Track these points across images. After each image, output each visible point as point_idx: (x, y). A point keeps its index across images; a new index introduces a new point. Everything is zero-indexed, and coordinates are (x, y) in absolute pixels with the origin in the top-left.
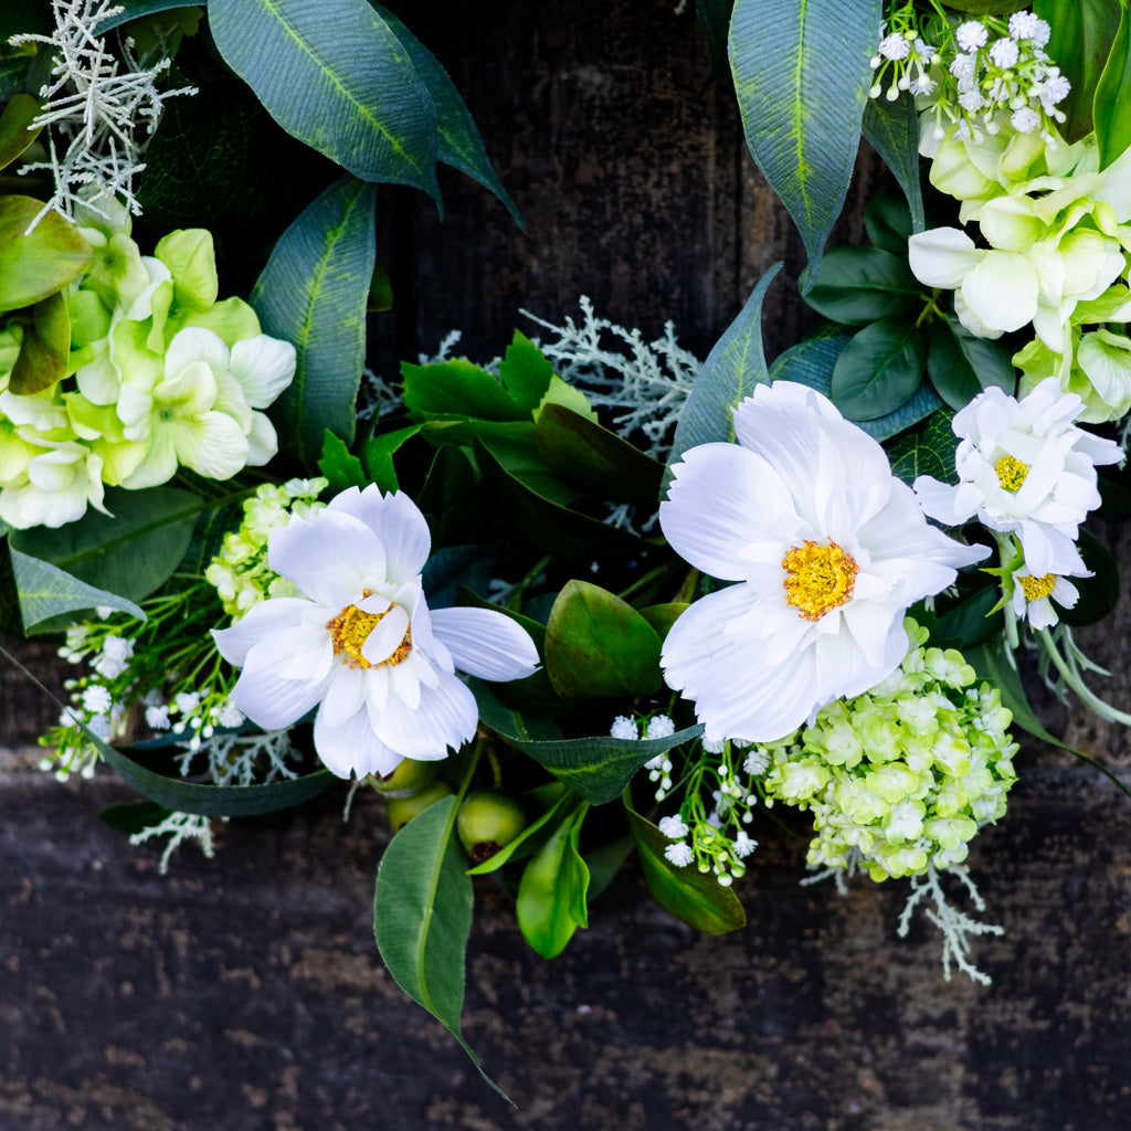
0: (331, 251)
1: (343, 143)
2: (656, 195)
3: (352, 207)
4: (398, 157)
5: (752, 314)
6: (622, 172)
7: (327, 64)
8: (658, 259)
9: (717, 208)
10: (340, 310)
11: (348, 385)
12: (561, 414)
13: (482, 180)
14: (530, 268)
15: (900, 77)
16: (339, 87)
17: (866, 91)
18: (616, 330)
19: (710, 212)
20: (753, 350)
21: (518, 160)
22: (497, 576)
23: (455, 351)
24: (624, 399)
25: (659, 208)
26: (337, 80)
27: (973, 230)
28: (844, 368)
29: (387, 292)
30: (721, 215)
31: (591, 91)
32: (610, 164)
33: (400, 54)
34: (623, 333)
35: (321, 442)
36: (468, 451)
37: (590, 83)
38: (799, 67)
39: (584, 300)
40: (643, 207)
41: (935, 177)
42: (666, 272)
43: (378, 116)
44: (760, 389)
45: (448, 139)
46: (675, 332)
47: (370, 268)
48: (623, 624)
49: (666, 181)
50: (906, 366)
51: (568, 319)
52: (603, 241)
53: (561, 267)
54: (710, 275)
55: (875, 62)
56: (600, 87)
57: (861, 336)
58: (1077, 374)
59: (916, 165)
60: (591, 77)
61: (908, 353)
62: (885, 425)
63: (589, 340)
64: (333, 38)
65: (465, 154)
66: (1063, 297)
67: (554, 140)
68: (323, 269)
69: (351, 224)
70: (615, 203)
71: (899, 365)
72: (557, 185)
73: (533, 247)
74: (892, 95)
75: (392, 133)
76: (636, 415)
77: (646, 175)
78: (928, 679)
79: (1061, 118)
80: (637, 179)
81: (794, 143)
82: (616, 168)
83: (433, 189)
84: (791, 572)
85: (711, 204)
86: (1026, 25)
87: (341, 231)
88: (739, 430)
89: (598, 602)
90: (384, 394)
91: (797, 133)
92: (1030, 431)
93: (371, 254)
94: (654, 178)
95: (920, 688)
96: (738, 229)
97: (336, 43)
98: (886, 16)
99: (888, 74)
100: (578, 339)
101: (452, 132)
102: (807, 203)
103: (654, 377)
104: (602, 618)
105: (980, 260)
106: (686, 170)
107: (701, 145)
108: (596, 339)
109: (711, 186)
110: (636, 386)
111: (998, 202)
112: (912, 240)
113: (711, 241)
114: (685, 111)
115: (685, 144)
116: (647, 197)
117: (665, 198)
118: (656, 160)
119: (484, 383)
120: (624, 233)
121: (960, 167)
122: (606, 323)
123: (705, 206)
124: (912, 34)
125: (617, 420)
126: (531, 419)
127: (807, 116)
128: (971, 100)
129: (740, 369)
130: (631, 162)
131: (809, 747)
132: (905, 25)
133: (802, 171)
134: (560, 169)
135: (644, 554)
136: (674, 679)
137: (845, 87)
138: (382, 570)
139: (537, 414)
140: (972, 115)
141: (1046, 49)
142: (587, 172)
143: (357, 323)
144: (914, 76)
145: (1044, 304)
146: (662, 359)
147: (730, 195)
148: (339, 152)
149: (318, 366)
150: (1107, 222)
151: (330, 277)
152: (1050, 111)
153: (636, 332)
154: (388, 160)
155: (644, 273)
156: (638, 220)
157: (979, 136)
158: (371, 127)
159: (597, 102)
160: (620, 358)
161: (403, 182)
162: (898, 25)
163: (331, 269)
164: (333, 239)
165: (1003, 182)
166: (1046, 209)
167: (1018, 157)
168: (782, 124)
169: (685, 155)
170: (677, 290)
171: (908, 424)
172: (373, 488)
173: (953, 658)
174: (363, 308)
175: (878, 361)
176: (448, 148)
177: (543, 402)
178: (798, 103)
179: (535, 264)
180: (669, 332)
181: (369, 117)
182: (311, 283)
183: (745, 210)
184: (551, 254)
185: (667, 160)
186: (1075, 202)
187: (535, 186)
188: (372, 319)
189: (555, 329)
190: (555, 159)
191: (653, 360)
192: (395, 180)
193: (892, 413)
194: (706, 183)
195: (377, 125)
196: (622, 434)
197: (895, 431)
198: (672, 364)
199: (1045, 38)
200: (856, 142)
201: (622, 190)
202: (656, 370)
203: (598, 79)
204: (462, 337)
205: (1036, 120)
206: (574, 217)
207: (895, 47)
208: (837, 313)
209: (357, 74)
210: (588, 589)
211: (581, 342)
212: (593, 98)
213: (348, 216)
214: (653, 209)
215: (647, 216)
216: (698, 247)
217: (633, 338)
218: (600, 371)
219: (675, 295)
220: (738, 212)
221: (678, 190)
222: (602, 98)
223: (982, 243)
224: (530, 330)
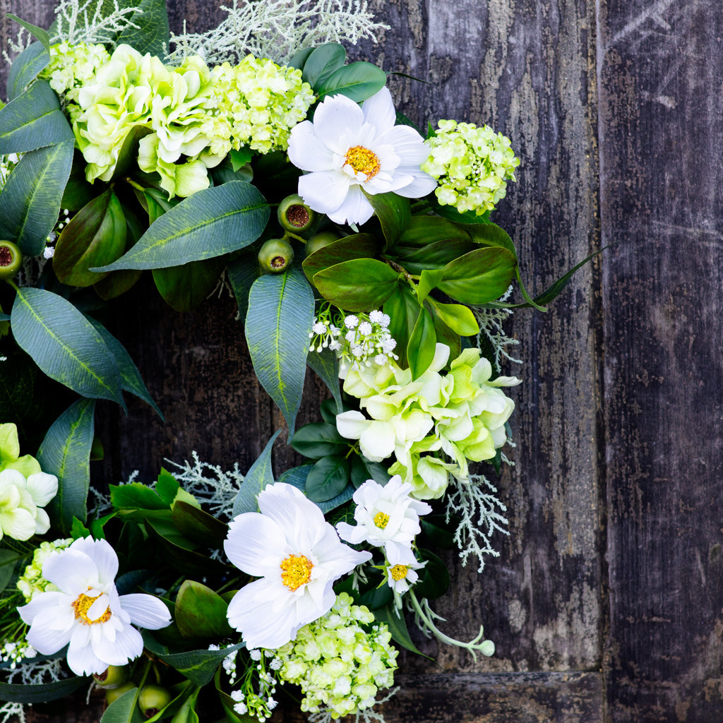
0: (73, 433)
1: (74, 380)
2: (232, 405)
3: (83, 412)
4: (101, 386)
5: (267, 454)
6: (215, 395)
7: (65, 344)
8: (234, 436)
9: (260, 411)
10: (78, 459)
11: (83, 495)
12: (184, 506)
13: (143, 397)
14: (174, 441)
15: (323, 342)
16: (71, 355)
17: (307, 348)
18: (210, 467)
19: (257, 412)
20: (267, 471)
21: (166, 391)
22: (160, 587)
23: (136, 480)
24: (216, 500)
25: (233, 412)
26: (70, 351)
27: (364, 412)
28: (311, 478)
29: (101, 451)
30: (263, 414)
31: (200, 358)
32: (210, 392)
33: (99, 339)
34: (214, 468)
35: (71, 523)
36: (142, 526)
37: (199, 354)
38: (277, 340)
39: (194, 453)
40: (226, 412)
41: (345, 388)
42: (238, 441)
43: (90, 367)
44: (268, 487)
45: (126, 378)
46: (239, 468)
47: (91, 440)
48: (211, 601)
49: (236, 399)
50: (341, 477)
51: (186, 461)
52: (208, 428)
53: (189, 441)
54: (259, 442)
55: (311, 335)
56: (204, 356)
57: (319, 463)
58: (418, 477)
59: (338, 383)
60: (200, 352)
61: (342, 470)
62: (331, 503)
63: (198, 472)
64: (68, 332)
65: (135, 386)
66: (406, 441)
67: (183, 381)
68: (69, 441)
69: (83, 420)
70: (212, 410)
71: (337, 476)
72: (185, 402)
73: (175, 433)
74: (320, 350)
75: (97, 375)
76: (222, 507)
77: (227, 396)
78: (352, 619)
79: (397, 358)
80: (223, 398)
81: (276, 373)
82: (212, 393)
83: (121, 401)
84: (284, 570)
85: (257, 409)
86: (376, 316)
87: (78, 424)
88: (261, 508)
89: (199, 590)
90: (103, 501)
91: (278, 368)
92: (390, 501)
93: (92, 433)
94: (231, 397)
95: (348, 624)
96: (272, 421)
97: (69, 335)
98: (316, 315)
99: (317, 340)
100: (192, 471)
101: (128, 376)
102: (285, 401)
103: (229, 488)
104: (201, 598)
105: (369, 425)
106: (245, 393)
107: (252, 381)
108: (200, 471)
109: (257, 401)
110: (221, 493)
111: (374, 398)
112: (338, 417)
113: (258, 426)
114: (244, 366)
115: (244, 381)
116: (228, 407)
117: (236, 407)
118: (231, 389)
119: (149, 493)
120: (218, 424)
121: (357, 383)
122: (206, 464)
123: (255, 410)
124: (327, 322)
125: (211, 509)
126: (169, 508)
127: (282, 360)
128: (357, 352)
129: (262, 479)
130: (219, 390)
131: (298, 654)
132: (325, 318)
133: (281, 386)
134: (186, 395)
135: (228, 573)
136: (233, 623)
137: (298, 347)
138: (96, 577)
139: (172, 506)
140: (359, 359)
141: (389, 327)
142: (199, 397)
143: (85, 465)
144: (330, 341)
145: (397, 444)
146: (233, 481)
147: (267, 405)
148: (73, 384)
149: (68, 486)
150: (423, 405)
151: (73, 444)
152: (391, 354)
153: (218, 467)
154: (96, 388)
155: (228, 442)
156: (224, 417)
157: (362, 367)
158: (87, 373)
159: (203, 363)
160: (213, 480)
161: (105, 398)
162: (322, 319)
163: (73, 441)
164: (74, 427)
165: (376, 389)
166: (396, 400)
167: (382, 377)
168: (270, 364)
169: (245, 387)
170: (244, 450)
171: (342, 503)
172: (90, 537)
173: (364, 610)
174: (88, 458)
175: (327, 474)
176: (126, 383)
177: (175, 500)
178: (277, 355)
179: (176, 440)
180: (236, 468)
181: (86, 368)
182: (64, 448)
183: (275, 412)
184: (183, 435)
185: (236, 389)
186: (409, 397)
187: (175, 403)
188: (92, 463)
189: (181, 467)
190: (184, 390)
191: (228, 481)
192: (101, 397)
193: (334, 498)
194: (255, 399)
195: (90, 371)
196: (215, 516)
197: (335, 506)
198: (238, 482)
199: (388, 322)
200: (304, 371)
201: (216, 403)
202: (230, 485)
203: (202, 352)
204: (139, 473)
205: (386, 359)
206: (194, 418)
207: (320, 328)
208: (309, 454)
209: (80, 348)
210: (194, 584)
211: (194, 473)
212: (201, 361)
213: (82, 416)
214: (230, 412)
215: (228, 415)
216: (252, 429)
217: (217, 469)
218: (206, 488)
219: (242, 453)
220: (271, 413)
221: (242, 403)
222: (205, 361)
223: (368, 417)
224: (171, 469)
